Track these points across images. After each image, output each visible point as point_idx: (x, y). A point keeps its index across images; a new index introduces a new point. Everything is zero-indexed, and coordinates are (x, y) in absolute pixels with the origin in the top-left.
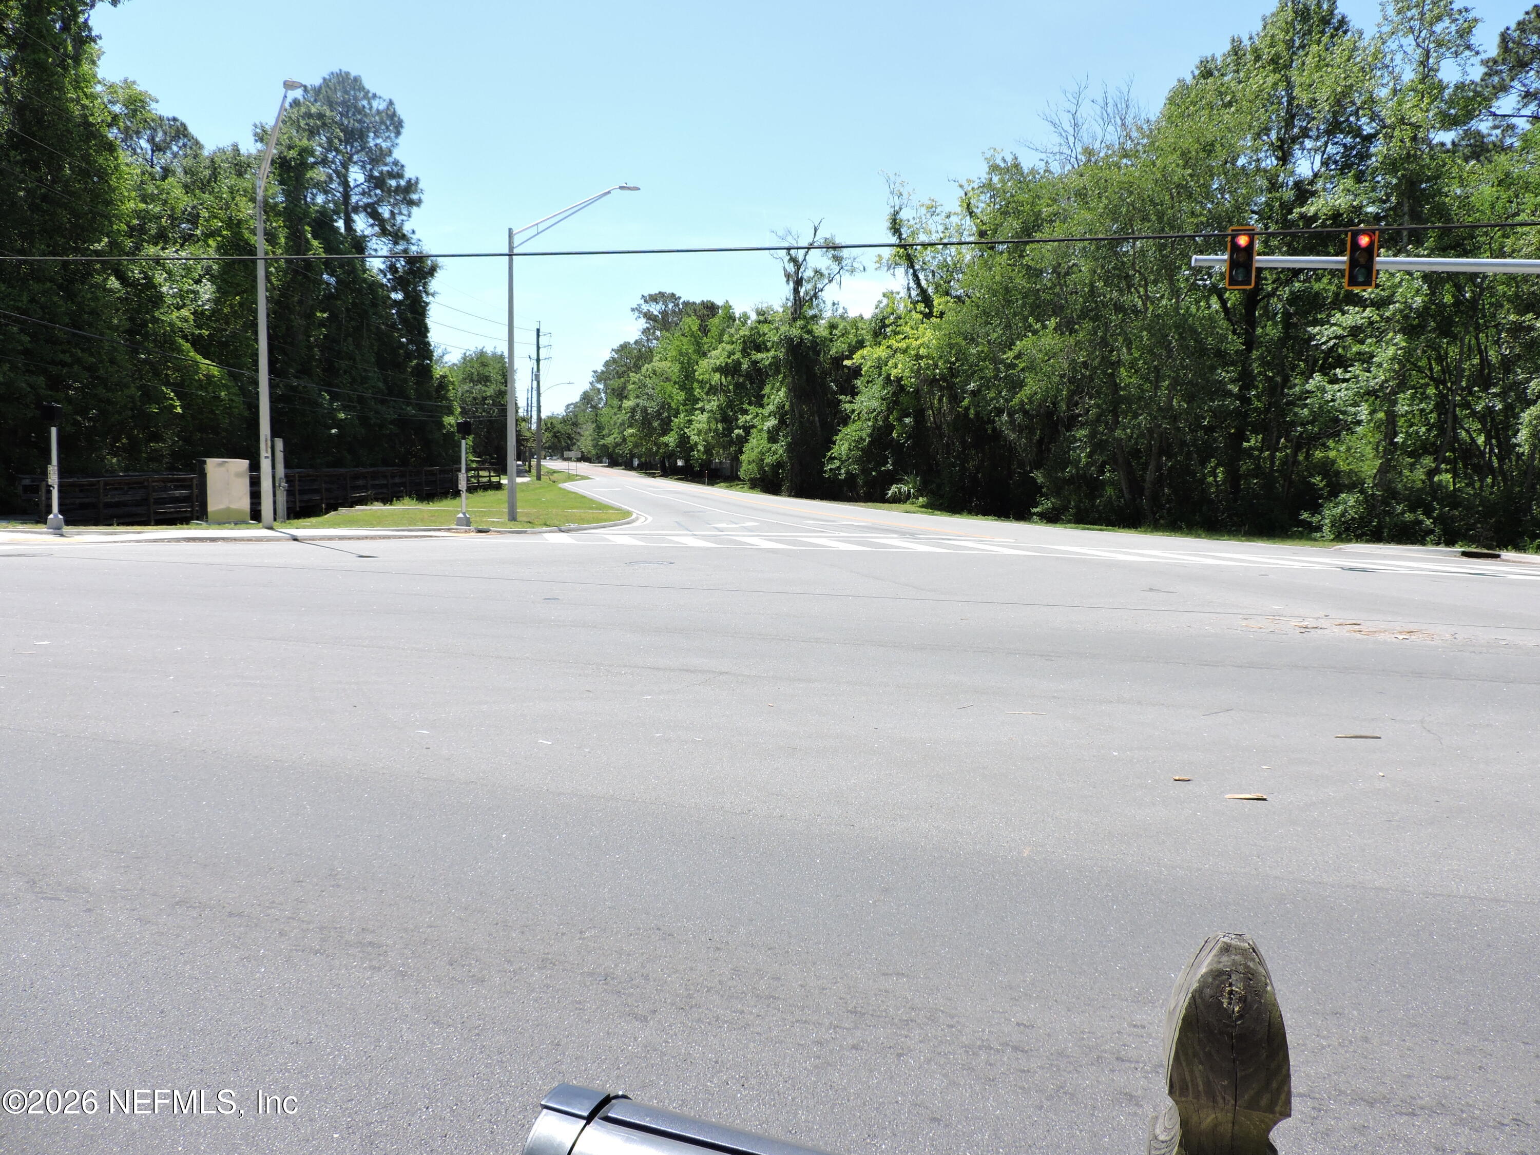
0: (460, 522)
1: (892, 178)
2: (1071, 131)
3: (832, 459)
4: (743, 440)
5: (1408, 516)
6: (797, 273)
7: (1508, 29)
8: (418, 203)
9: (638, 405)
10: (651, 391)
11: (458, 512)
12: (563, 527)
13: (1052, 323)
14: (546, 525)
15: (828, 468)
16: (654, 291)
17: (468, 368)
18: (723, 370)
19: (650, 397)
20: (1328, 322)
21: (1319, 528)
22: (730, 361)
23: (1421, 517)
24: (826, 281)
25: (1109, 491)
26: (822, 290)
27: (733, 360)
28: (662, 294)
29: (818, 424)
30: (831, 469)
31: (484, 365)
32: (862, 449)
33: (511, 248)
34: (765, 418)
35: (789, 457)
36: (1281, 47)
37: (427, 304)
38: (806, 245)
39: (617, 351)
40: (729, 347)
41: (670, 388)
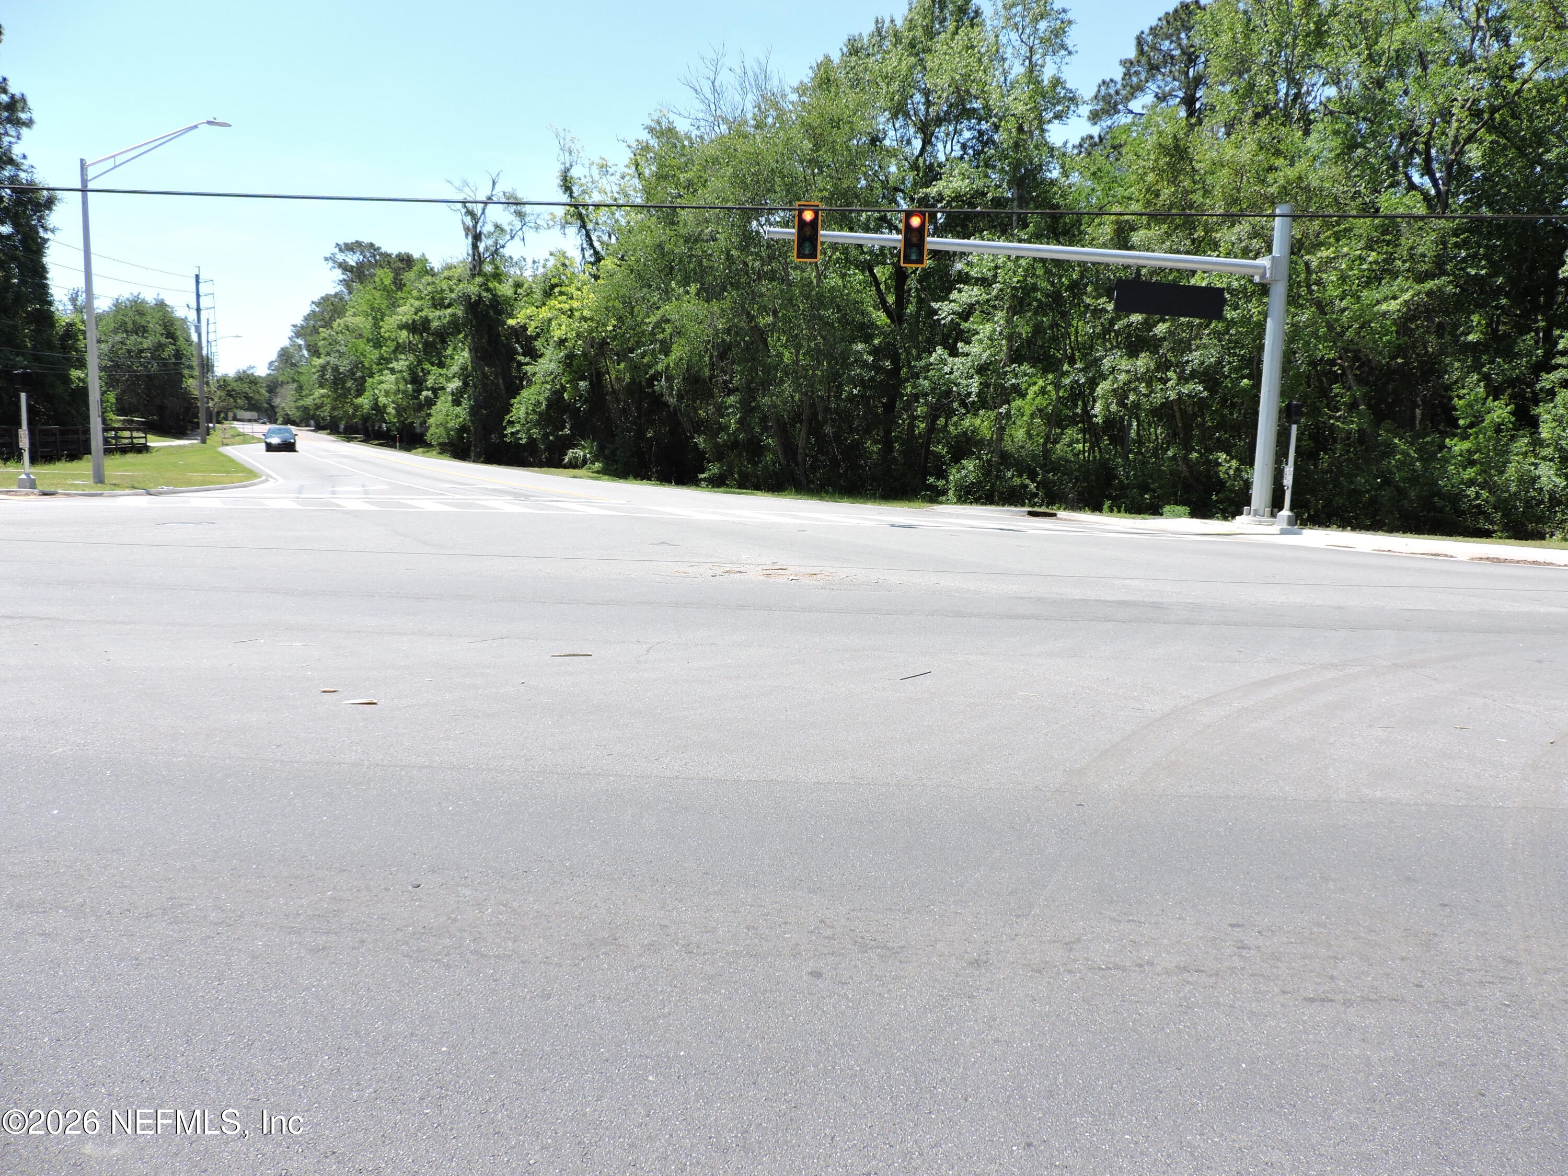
0: (21, 484)
1: (562, 134)
2: (711, 98)
3: (511, 423)
4: (430, 403)
5: (1017, 481)
6: (475, 227)
7: (1142, 33)
8: (29, 124)
9: (328, 363)
10: (343, 349)
11: (20, 474)
12: (152, 490)
13: (693, 288)
14: (134, 488)
15: (509, 430)
16: (350, 240)
17: (120, 317)
18: (412, 328)
19: (341, 355)
20: (948, 299)
21: (944, 492)
22: (417, 318)
23: (1027, 481)
24: (508, 237)
25: (769, 457)
26: (503, 247)
27: (421, 317)
28: (359, 244)
29: (502, 387)
30: (512, 433)
31: (141, 313)
32: (540, 414)
33: (84, 181)
34: (449, 380)
35: (471, 421)
36: (919, 32)
37: (45, 241)
38: (484, 199)
39: (318, 304)
40: (417, 303)
41: (362, 346)
